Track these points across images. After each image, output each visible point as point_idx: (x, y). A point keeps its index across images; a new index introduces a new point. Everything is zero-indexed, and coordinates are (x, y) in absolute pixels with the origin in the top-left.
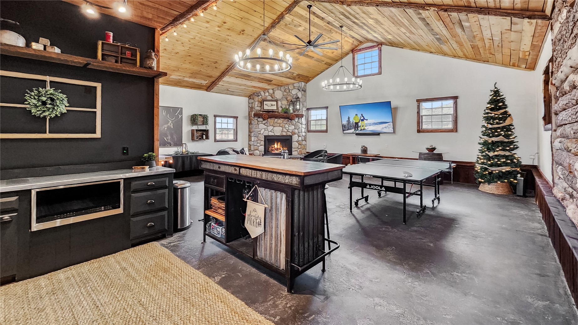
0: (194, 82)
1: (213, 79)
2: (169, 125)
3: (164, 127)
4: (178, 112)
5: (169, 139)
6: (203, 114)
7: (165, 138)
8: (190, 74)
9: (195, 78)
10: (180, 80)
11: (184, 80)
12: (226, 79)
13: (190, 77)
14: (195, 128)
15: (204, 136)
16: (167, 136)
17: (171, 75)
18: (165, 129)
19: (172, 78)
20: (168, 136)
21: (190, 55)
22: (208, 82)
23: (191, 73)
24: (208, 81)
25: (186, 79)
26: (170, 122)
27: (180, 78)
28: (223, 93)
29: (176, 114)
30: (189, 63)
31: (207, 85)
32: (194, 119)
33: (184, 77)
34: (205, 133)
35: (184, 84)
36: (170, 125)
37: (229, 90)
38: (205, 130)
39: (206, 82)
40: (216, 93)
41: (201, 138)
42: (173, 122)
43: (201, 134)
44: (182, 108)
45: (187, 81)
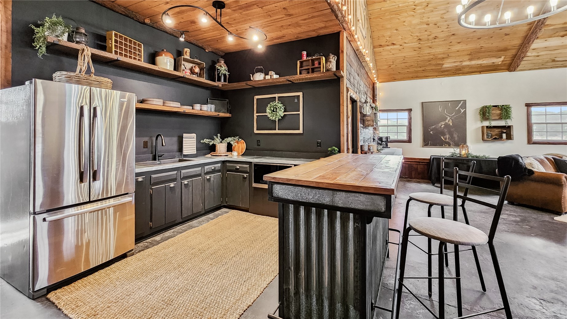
0: (481, 64)
1: (513, 52)
2: (447, 122)
3: (440, 125)
4: (460, 105)
5: (447, 138)
6: (500, 103)
7: (442, 137)
8: (468, 56)
9: (479, 58)
10: (458, 67)
11: (463, 66)
12: (537, 44)
13: (470, 60)
14: (486, 123)
15: (504, 136)
16: (444, 134)
17: (443, 65)
18: (442, 126)
19: (446, 68)
20: (446, 135)
21: (453, 33)
22: (505, 58)
23: (470, 54)
24: (503, 57)
25: (465, 63)
26: (449, 119)
27: (456, 64)
28: (546, 68)
29: (457, 109)
30: (458, 43)
31: (504, 62)
32: (485, 113)
33: (461, 61)
34: (505, 131)
35: (466, 70)
36: (449, 121)
37: (556, 59)
38: (505, 126)
39: (502, 59)
40: (530, 70)
41: (499, 138)
42: (452, 118)
43: (499, 132)
44: (465, 101)
45: (468, 66)
